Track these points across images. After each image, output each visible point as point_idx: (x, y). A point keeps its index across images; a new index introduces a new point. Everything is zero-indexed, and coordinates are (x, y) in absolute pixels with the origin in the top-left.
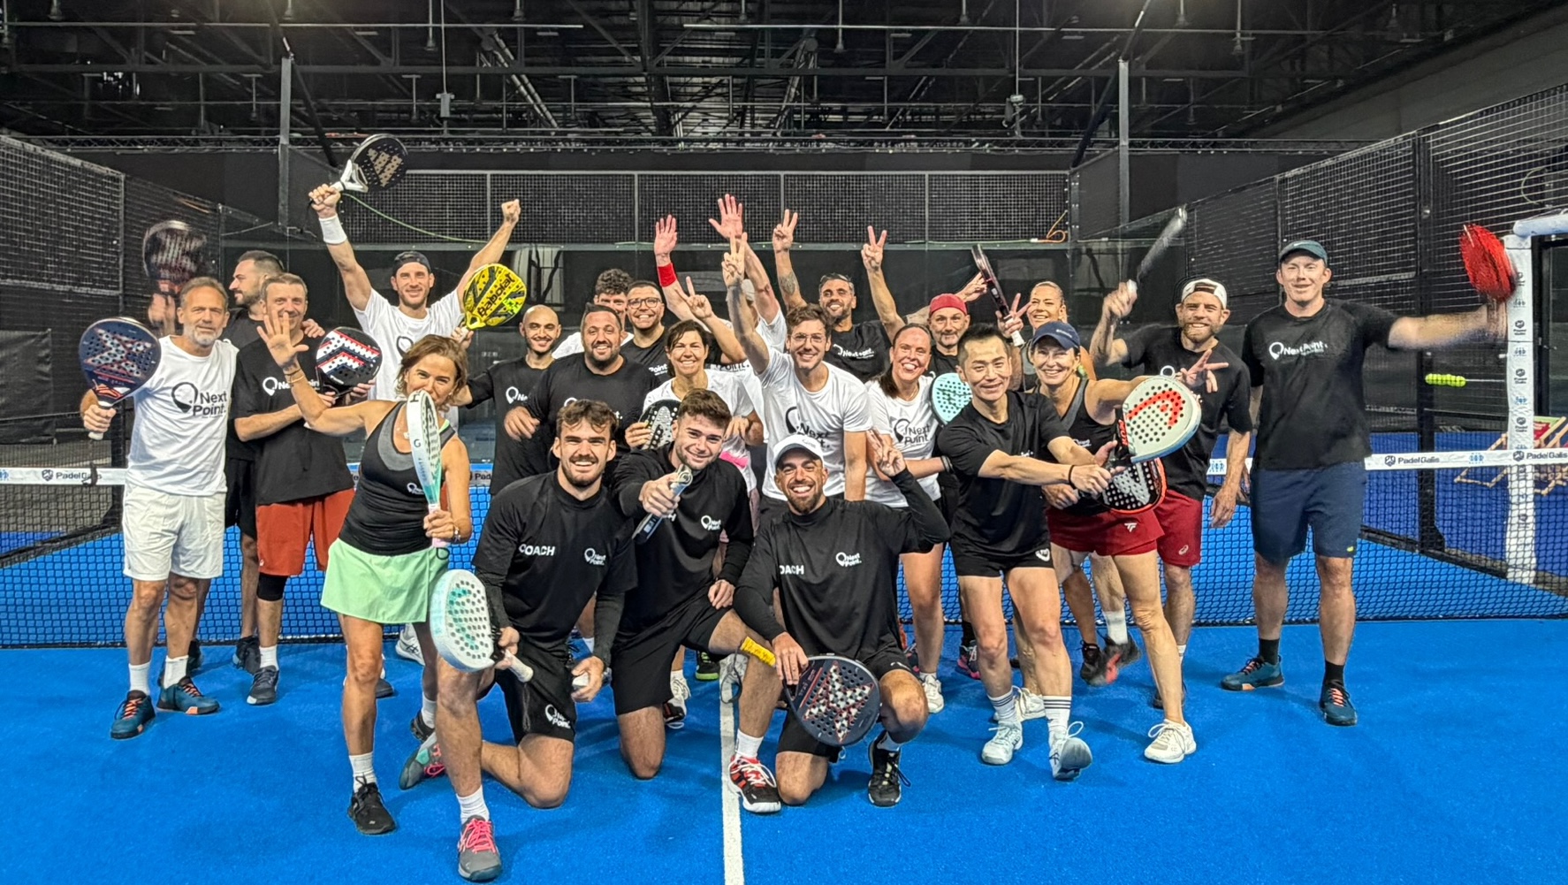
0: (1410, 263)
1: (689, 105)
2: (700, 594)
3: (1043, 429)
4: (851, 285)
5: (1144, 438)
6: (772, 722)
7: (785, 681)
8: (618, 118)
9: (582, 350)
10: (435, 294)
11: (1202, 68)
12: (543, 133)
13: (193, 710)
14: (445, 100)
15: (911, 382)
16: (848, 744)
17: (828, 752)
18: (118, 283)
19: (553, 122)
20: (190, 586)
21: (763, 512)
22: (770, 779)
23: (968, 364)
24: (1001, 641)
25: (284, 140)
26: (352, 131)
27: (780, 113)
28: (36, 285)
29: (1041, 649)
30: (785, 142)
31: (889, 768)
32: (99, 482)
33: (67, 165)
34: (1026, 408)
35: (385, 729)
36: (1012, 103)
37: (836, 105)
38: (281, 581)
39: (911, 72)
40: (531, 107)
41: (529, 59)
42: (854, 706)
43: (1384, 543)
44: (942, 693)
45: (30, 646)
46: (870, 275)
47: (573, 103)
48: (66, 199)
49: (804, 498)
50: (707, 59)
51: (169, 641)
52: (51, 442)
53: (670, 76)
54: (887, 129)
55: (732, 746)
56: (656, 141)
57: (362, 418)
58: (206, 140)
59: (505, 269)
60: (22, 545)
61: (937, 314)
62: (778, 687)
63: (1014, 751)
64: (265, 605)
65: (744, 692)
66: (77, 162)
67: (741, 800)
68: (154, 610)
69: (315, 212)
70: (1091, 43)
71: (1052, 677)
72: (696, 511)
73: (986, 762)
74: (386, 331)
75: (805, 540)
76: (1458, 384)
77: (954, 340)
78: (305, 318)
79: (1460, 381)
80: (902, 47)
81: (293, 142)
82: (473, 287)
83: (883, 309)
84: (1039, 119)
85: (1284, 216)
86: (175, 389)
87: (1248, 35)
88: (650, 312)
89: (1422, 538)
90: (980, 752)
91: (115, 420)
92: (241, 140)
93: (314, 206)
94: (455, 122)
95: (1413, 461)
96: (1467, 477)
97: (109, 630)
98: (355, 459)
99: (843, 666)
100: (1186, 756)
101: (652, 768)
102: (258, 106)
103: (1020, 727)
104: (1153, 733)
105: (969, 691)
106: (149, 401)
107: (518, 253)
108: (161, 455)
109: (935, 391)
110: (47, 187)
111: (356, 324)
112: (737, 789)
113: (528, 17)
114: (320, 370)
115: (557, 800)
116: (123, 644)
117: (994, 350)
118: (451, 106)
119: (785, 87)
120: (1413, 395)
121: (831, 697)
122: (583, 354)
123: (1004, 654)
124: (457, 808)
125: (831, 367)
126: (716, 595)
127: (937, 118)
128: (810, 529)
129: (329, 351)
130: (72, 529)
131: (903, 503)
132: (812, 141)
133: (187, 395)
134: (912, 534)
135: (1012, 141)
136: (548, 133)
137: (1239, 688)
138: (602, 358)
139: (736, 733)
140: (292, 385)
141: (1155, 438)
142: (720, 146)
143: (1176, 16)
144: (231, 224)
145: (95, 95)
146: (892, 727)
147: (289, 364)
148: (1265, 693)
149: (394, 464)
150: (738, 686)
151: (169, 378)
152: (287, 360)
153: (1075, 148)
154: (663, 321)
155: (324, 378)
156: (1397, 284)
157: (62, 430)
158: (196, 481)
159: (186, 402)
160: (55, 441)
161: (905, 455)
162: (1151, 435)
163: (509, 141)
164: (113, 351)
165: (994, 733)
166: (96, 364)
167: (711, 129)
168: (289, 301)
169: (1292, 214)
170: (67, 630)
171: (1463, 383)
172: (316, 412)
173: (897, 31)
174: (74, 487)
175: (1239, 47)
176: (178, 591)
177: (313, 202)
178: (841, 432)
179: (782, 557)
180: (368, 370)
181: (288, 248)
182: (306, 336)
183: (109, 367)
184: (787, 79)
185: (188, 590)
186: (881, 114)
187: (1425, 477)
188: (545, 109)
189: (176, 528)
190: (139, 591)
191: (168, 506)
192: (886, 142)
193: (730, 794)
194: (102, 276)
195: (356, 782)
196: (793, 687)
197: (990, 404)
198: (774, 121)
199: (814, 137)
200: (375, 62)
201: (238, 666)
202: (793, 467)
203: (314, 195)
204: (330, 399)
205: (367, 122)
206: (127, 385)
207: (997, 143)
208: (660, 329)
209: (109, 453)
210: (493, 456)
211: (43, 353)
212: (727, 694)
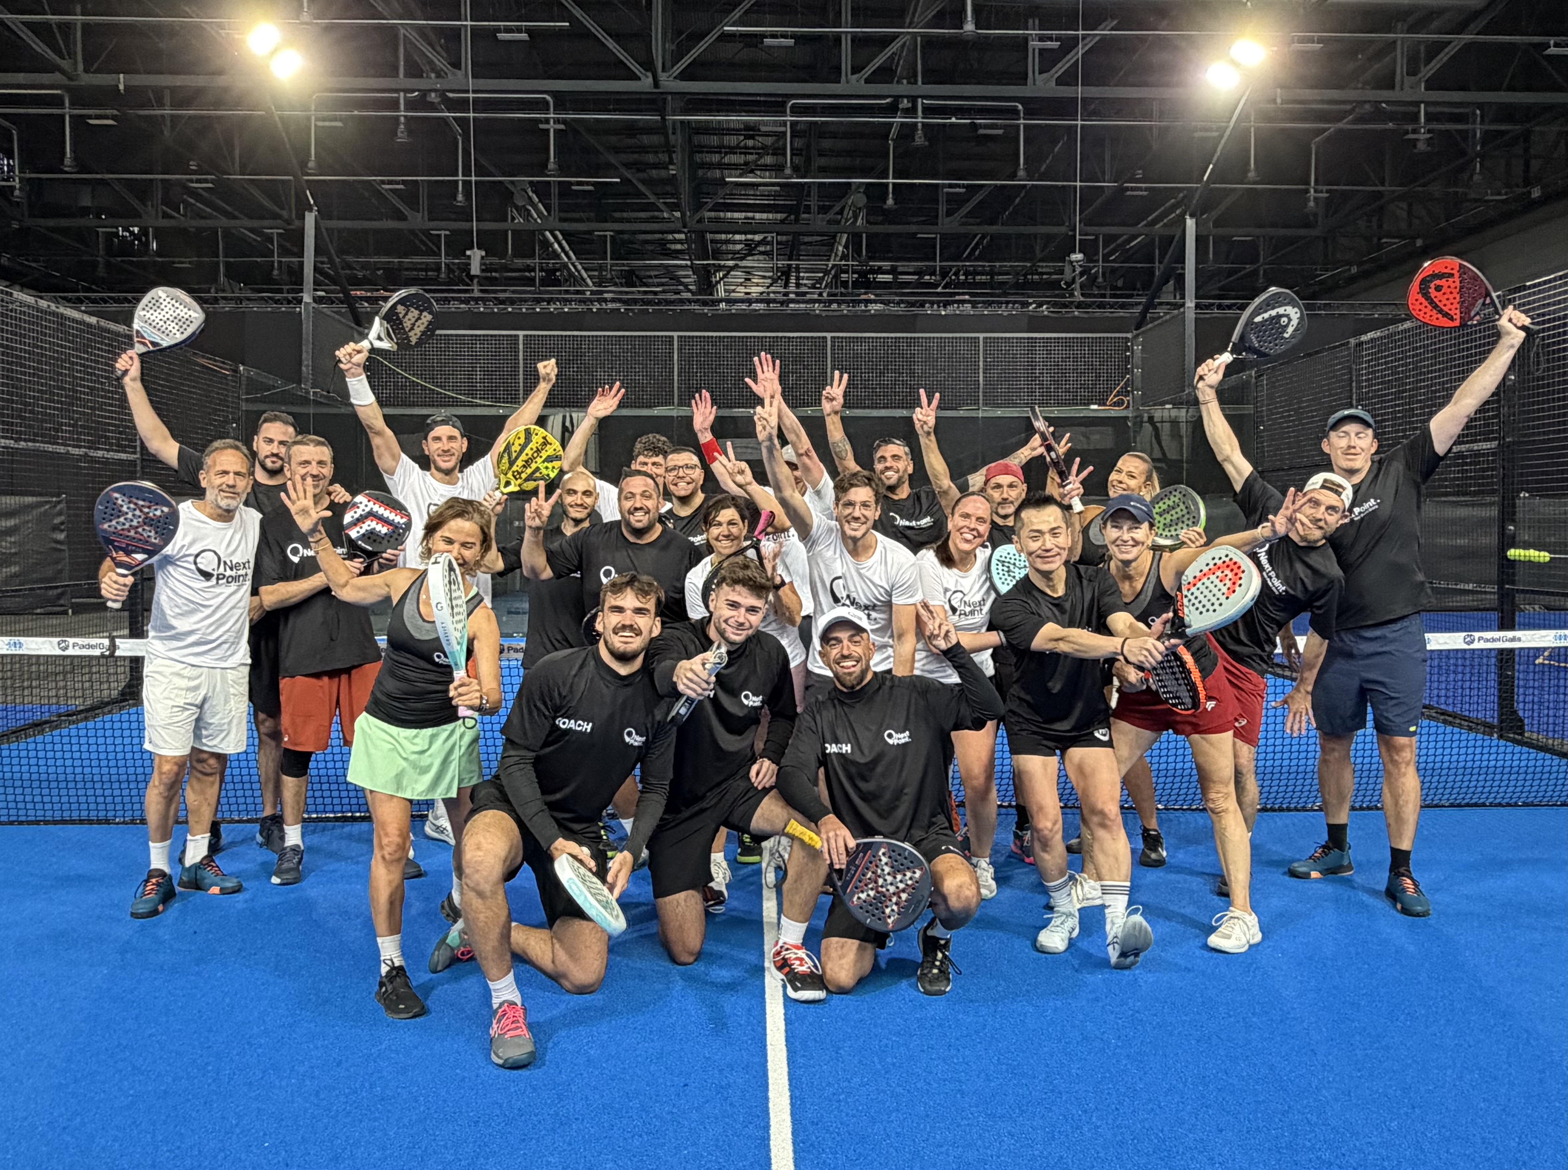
0: (1492, 432)
1: (731, 263)
2: (741, 773)
3: (1101, 604)
4: (907, 449)
5: (1201, 609)
6: (817, 908)
7: (831, 865)
8: (656, 276)
9: (618, 517)
10: (467, 460)
11: (1274, 225)
12: (578, 292)
13: (215, 890)
14: (476, 256)
15: (968, 553)
16: (899, 929)
17: (877, 938)
18: (135, 447)
19: (589, 281)
20: (212, 761)
21: (807, 688)
22: (816, 966)
23: (1024, 533)
24: (1055, 823)
25: (307, 298)
26: (378, 290)
27: (826, 272)
28: (50, 448)
29: (1101, 833)
30: (831, 302)
31: (940, 955)
32: (118, 653)
33: (83, 323)
34: (1085, 582)
35: (413, 912)
36: (1071, 262)
37: (886, 265)
38: (305, 757)
39: (963, 230)
40: (565, 266)
41: (563, 215)
42: (903, 891)
43: (1460, 726)
44: (996, 879)
45: (47, 823)
46: (923, 440)
47: (609, 261)
48: (81, 358)
49: (850, 674)
50: (750, 215)
51: (191, 819)
52: (65, 613)
53: (711, 233)
54: (939, 290)
55: (774, 932)
56: (696, 301)
57: (388, 586)
58: (225, 298)
59: (541, 431)
60: (38, 717)
61: (993, 481)
62: (824, 871)
63: (1070, 939)
64: (289, 783)
65: (789, 877)
66: (93, 320)
67: (784, 987)
68: (174, 787)
69: (342, 371)
70: (1155, 199)
71: (1111, 860)
72: (737, 685)
73: (1042, 950)
74: (416, 497)
75: (852, 718)
76: (1542, 560)
77: (1011, 510)
78: (331, 483)
79: (1544, 556)
80: (955, 202)
81: (317, 300)
82: (508, 448)
83: (936, 476)
84: (1100, 280)
85: (1359, 382)
86: (197, 556)
87: (1322, 192)
88: (688, 479)
89: (1501, 721)
90: (1035, 940)
91: (133, 588)
92: (262, 298)
93: (342, 366)
94: (486, 281)
95: (1494, 640)
96: (1550, 658)
97: (128, 806)
98: (381, 631)
99: (892, 849)
100: (1251, 946)
101: (691, 954)
102: (280, 262)
103: (1077, 914)
104: (1216, 921)
105: (1023, 876)
106: (170, 568)
107: (551, 418)
108: (182, 625)
109: (994, 562)
110: (61, 346)
111: (387, 490)
112: (780, 976)
113: (563, 170)
114: (348, 537)
115: (592, 985)
116: (143, 821)
117: (1052, 519)
118: (481, 264)
119: (832, 245)
120: (1493, 572)
121: (881, 881)
122: (618, 523)
123: (1059, 836)
124: (487, 995)
125: (879, 536)
126: (758, 774)
127: (992, 278)
128: (858, 706)
129: (356, 516)
130: (89, 702)
131: (955, 679)
132: (860, 302)
133: (209, 563)
134: (965, 711)
135: (1072, 302)
136: (583, 292)
137: (1306, 876)
138: (639, 525)
139: (779, 919)
140: (317, 553)
141: (1211, 608)
142: (761, 306)
143: (1246, 170)
144: (253, 386)
145: (110, 251)
146: (944, 914)
147: (314, 530)
148: (1333, 881)
149: (419, 633)
150: (782, 872)
151: (191, 544)
152: (311, 527)
153: (1138, 310)
154: (703, 488)
155: (352, 543)
156: (1477, 454)
157: (78, 600)
158: (219, 652)
159: (209, 569)
160: (70, 611)
161: (957, 628)
162: (1208, 605)
163: (543, 300)
164: (130, 516)
165: (1050, 920)
166: (112, 529)
167: (754, 289)
168: (314, 463)
169: (1367, 380)
170: (85, 806)
171: (1547, 559)
172: (342, 581)
173: (951, 186)
174: (91, 658)
175: (1312, 204)
176: (199, 766)
177: (340, 361)
178: (889, 605)
179: (828, 736)
180: (398, 535)
181: (312, 411)
182: (332, 502)
183: (126, 533)
184: (834, 237)
185: (209, 765)
186: (933, 273)
187: (1506, 657)
188: (580, 267)
189: (198, 701)
190: (160, 767)
191: (189, 678)
192: (938, 303)
193: (773, 980)
194: (118, 439)
195: (383, 965)
196: (840, 871)
197: (1047, 575)
198: (820, 280)
199: (863, 297)
200: (402, 218)
201: (261, 846)
202: (839, 641)
203: (340, 353)
204: (358, 565)
205: (394, 280)
206: (144, 551)
207: (1055, 304)
208: (700, 498)
209: (127, 624)
210: (526, 630)
211: (57, 521)
212: (770, 877)
